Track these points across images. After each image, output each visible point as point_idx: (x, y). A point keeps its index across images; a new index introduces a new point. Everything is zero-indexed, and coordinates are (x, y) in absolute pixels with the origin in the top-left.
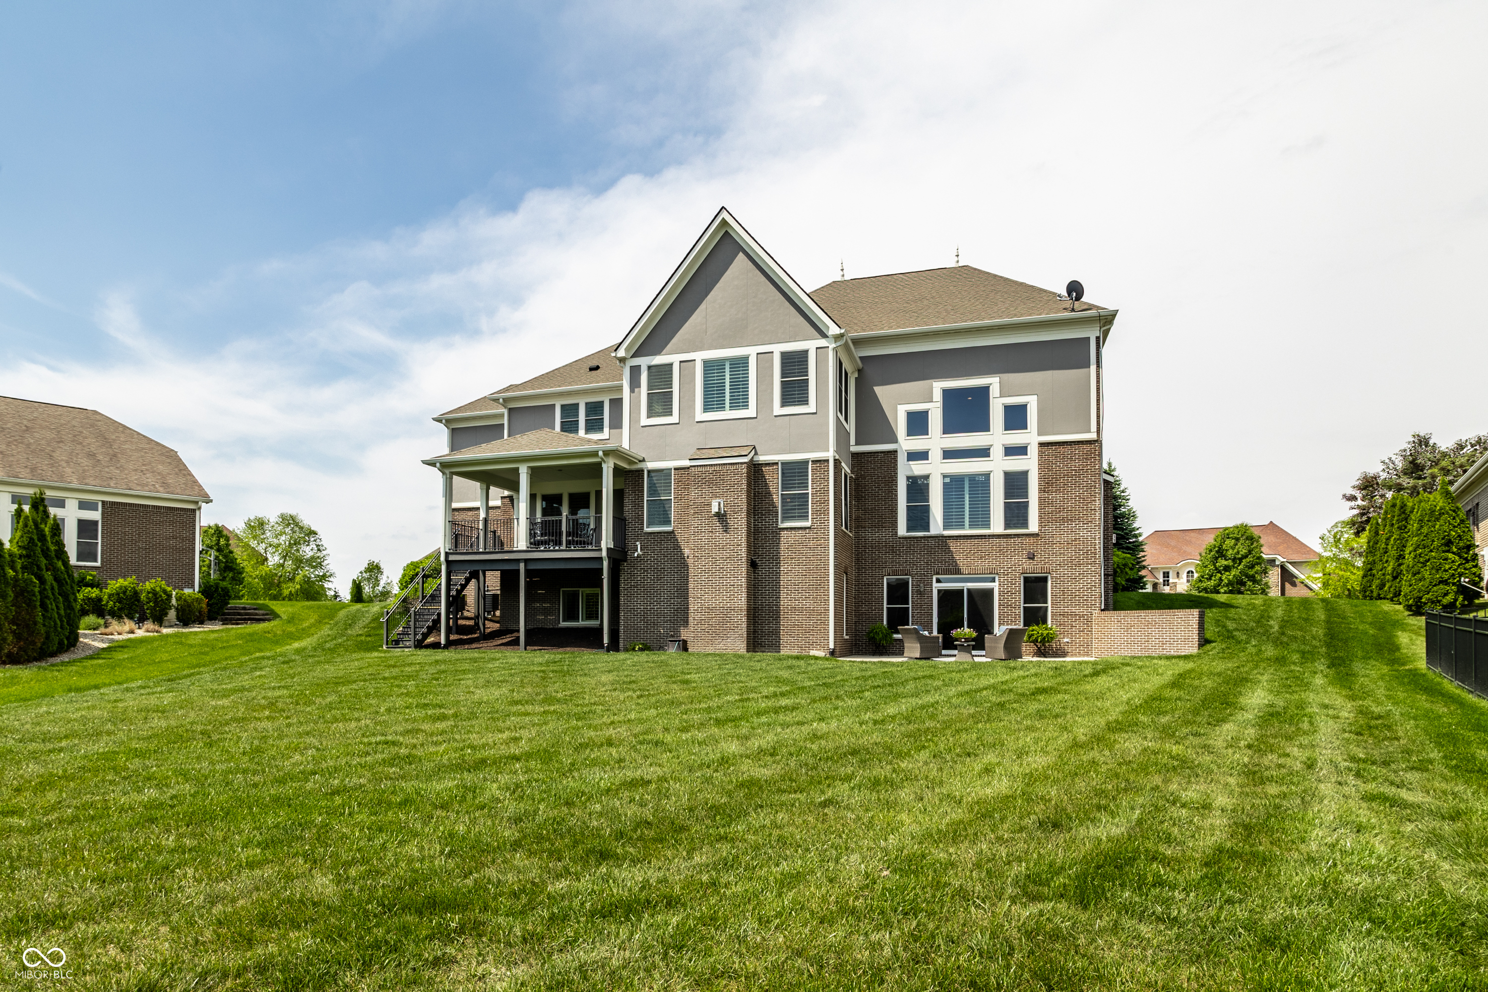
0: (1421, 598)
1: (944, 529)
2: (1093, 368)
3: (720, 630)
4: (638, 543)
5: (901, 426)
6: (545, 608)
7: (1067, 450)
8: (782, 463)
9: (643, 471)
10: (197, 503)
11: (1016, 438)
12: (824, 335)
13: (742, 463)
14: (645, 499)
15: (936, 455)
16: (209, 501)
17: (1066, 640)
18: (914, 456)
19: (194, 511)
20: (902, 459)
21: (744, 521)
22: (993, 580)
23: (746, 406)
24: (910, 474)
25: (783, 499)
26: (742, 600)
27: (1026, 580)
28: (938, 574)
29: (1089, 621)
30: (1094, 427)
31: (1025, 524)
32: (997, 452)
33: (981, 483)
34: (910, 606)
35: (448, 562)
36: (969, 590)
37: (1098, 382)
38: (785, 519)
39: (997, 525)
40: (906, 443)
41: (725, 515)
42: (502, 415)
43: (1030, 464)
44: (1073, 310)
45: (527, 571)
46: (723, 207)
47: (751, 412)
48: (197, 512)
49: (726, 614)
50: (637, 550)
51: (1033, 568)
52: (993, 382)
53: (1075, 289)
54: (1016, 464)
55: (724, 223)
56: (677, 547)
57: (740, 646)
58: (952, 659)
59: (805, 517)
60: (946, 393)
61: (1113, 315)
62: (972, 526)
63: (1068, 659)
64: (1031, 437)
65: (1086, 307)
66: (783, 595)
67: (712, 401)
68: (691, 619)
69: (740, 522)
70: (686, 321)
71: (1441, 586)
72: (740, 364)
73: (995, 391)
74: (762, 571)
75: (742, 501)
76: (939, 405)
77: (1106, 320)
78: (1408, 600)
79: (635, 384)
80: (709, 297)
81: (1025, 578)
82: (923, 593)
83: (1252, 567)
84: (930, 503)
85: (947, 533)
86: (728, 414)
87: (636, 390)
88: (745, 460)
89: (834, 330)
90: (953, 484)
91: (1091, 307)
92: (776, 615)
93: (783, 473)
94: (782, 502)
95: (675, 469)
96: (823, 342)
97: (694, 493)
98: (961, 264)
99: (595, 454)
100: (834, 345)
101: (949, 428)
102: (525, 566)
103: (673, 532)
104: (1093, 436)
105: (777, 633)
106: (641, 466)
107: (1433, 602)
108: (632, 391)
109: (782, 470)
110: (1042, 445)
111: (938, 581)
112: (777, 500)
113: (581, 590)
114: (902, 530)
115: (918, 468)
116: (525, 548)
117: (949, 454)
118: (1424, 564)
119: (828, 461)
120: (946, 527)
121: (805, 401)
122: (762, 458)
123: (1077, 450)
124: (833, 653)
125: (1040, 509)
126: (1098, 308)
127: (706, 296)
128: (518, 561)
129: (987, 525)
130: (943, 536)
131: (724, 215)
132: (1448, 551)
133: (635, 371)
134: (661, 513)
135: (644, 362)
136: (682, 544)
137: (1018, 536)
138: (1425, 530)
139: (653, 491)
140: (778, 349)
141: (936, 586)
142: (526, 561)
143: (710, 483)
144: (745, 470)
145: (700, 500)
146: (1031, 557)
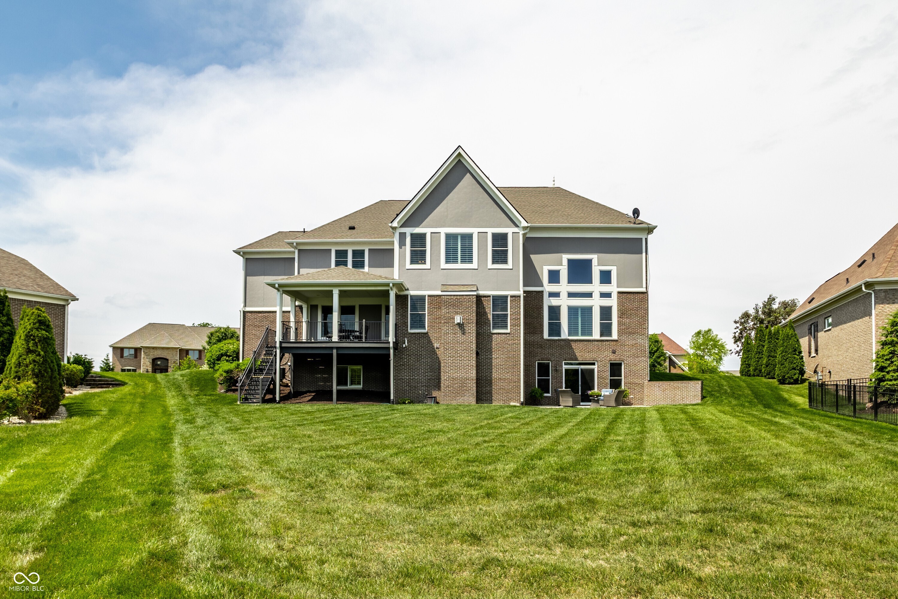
0: (785, 376)
1: (569, 336)
2: (644, 254)
3: (460, 391)
4: (406, 339)
5: (545, 278)
6: (325, 378)
7: (632, 296)
8: (493, 296)
9: (408, 296)
10: (67, 300)
11: (606, 288)
12: (517, 226)
13: (473, 295)
14: (409, 313)
15: (564, 295)
16: (75, 299)
17: (631, 396)
18: (553, 295)
19: (64, 306)
20: (546, 296)
21: (474, 328)
22: (594, 364)
23: (471, 261)
24: (550, 304)
25: (493, 316)
26: (473, 374)
27: (612, 365)
28: (566, 360)
29: (643, 387)
30: (644, 286)
31: (610, 334)
32: (596, 295)
33: (588, 311)
34: (550, 378)
35: (281, 348)
36: (581, 369)
37: (646, 262)
38: (494, 328)
39: (596, 335)
40: (548, 287)
41: (463, 324)
42: (294, 252)
43: (613, 302)
44: (635, 223)
45: (338, 355)
46: (459, 146)
47: (474, 265)
48: (66, 307)
49: (463, 382)
50: (405, 343)
51: (615, 358)
52: (594, 257)
53: (636, 212)
54: (606, 302)
55: (459, 154)
56: (430, 342)
57: (473, 400)
58: (589, 407)
59: (506, 327)
60: (570, 261)
61: (655, 227)
62: (583, 334)
63: (632, 406)
64: (613, 288)
65: (639, 222)
66: (494, 371)
67: (451, 257)
68: (442, 385)
69: (472, 329)
70: (435, 209)
71: (793, 371)
72: (467, 238)
73: (595, 263)
74: (482, 357)
75: (473, 317)
76: (566, 267)
77: (650, 230)
78: (779, 377)
79: (402, 243)
80: (449, 196)
81: (611, 363)
82: (557, 370)
83: (659, 357)
84: (561, 321)
85: (571, 338)
86: (459, 266)
87: (403, 247)
88: (475, 293)
89: (524, 224)
90: (572, 310)
91: (642, 223)
92: (490, 382)
93: (493, 302)
94: (493, 318)
95: (428, 296)
96: (516, 230)
97: (444, 311)
98: (556, 186)
99: (388, 285)
100: (523, 232)
101: (571, 280)
102: (337, 351)
103: (427, 333)
104: (644, 290)
105: (490, 393)
106: (406, 293)
107: (790, 378)
108: (400, 247)
109: (493, 300)
110: (619, 293)
111: (566, 364)
112: (490, 317)
113: (349, 366)
114: (546, 336)
115: (554, 302)
116: (337, 340)
117: (571, 295)
118: (786, 360)
119: (520, 296)
120: (570, 334)
121: (505, 262)
122: (481, 293)
123: (637, 297)
124: (522, 404)
125: (618, 327)
126: (646, 223)
127: (447, 196)
128: (332, 348)
129: (591, 334)
130: (568, 340)
131: (460, 150)
132: (795, 354)
133: (402, 236)
134: (419, 321)
135: (408, 231)
136: (433, 340)
137: (607, 341)
138: (785, 344)
139: (414, 308)
140: (490, 231)
141: (565, 367)
142: (337, 348)
143: (454, 305)
144: (475, 299)
145: (447, 315)
146: (614, 352)
